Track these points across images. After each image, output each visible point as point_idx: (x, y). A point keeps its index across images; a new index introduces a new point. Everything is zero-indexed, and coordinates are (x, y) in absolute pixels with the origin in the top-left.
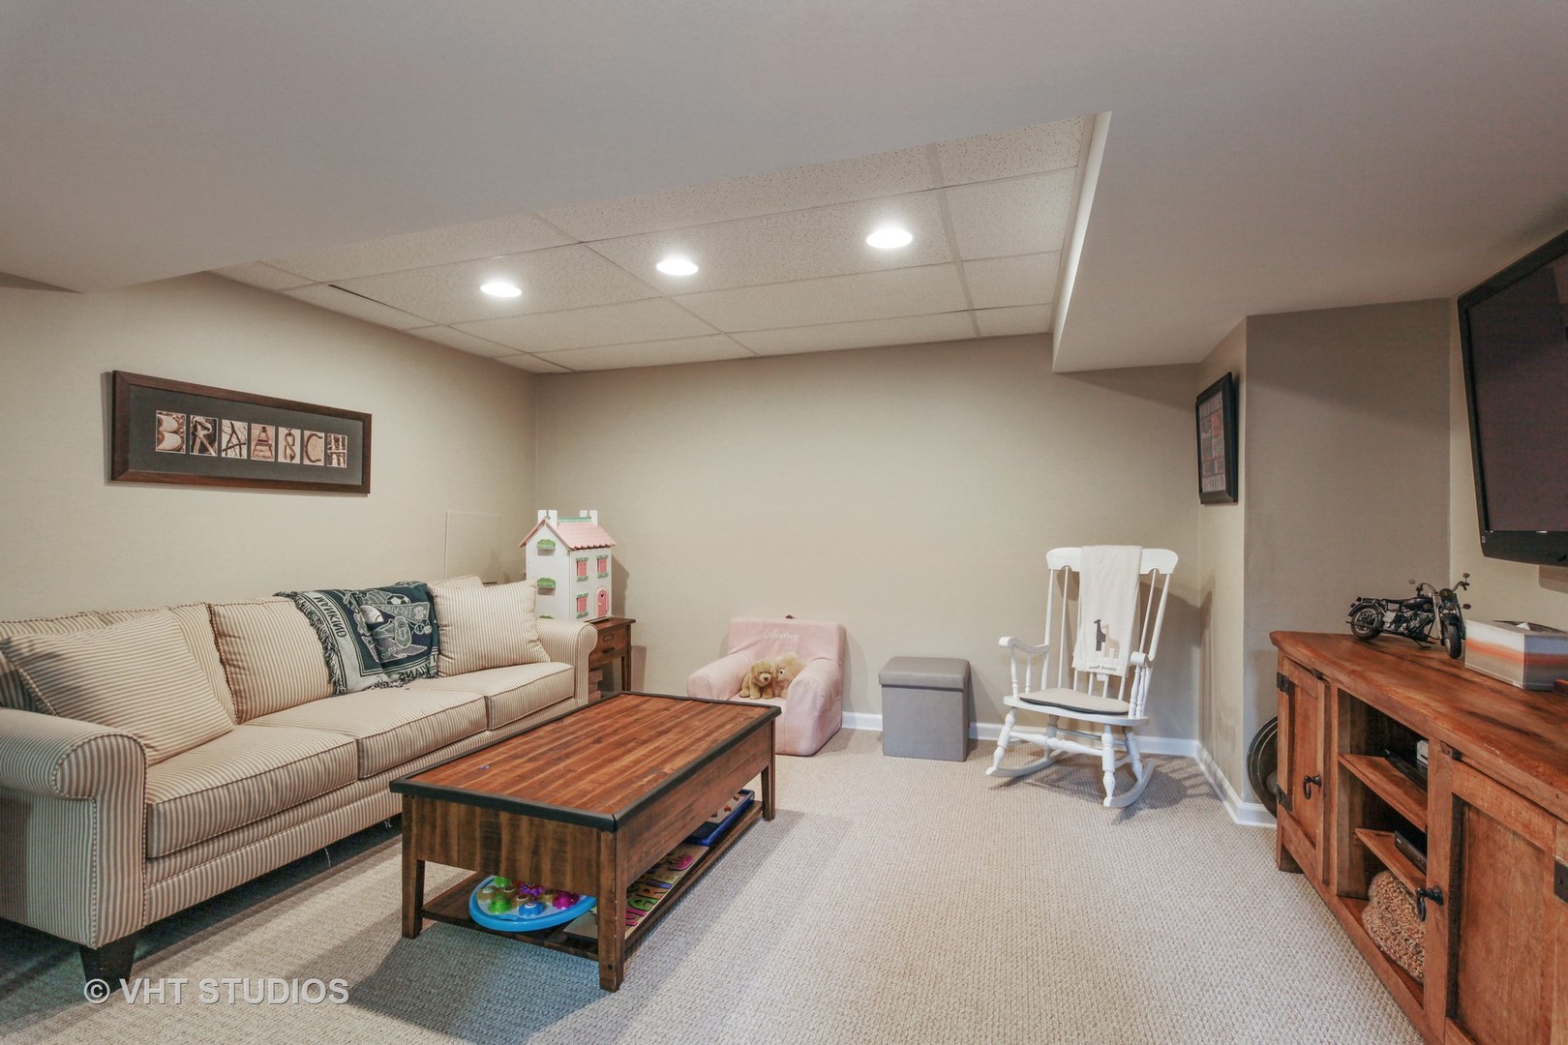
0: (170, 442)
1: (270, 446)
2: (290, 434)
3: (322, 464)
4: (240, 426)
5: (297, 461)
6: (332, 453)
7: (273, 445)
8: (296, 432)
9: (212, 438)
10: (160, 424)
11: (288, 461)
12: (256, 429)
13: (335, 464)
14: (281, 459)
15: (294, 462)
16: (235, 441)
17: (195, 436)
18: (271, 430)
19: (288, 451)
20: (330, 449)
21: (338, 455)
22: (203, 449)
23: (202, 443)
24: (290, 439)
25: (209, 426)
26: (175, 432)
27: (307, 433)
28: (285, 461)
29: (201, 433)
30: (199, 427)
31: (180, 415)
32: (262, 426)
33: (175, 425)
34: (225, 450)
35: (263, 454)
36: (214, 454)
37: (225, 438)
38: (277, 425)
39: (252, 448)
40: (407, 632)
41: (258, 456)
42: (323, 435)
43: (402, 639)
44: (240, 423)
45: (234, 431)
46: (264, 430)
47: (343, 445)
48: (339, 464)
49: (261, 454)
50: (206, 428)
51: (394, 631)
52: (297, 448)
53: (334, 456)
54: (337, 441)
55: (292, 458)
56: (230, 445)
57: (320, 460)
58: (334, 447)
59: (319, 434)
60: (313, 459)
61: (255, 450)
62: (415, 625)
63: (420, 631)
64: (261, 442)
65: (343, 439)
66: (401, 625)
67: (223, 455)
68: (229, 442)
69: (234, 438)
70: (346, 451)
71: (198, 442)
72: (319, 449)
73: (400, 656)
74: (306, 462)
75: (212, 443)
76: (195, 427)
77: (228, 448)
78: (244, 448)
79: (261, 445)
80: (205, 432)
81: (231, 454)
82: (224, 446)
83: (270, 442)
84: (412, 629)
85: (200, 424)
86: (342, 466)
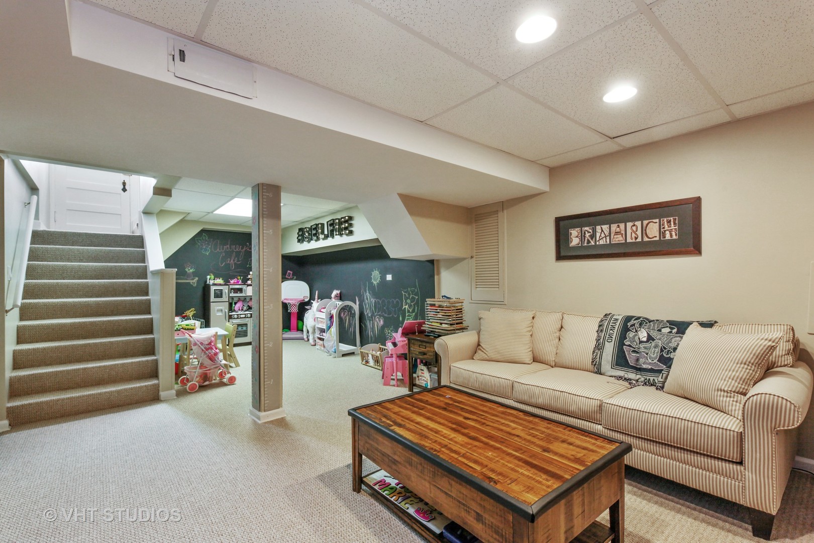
0: (575, 242)
1: (622, 235)
2: (634, 225)
3: (657, 239)
4: (605, 227)
5: (639, 239)
6: (665, 231)
7: (624, 233)
8: (638, 223)
9: (593, 236)
10: (571, 234)
11: (634, 241)
12: (614, 227)
13: (668, 237)
14: (629, 240)
15: (637, 240)
16: (603, 235)
17: (585, 237)
18: (622, 226)
19: (634, 235)
20: (664, 228)
21: (670, 231)
22: (589, 242)
23: (588, 240)
24: (634, 228)
25: (591, 231)
26: (577, 237)
27: (645, 222)
28: (632, 241)
29: (587, 235)
30: (586, 232)
31: (578, 229)
32: (617, 224)
33: (577, 234)
34: (599, 241)
35: (619, 239)
36: (593, 244)
37: (598, 235)
38: (625, 222)
39: (612, 237)
40: (658, 352)
41: (615, 241)
42: (657, 220)
43: (652, 356)
44: (605, 226)
45: (602, 231)
46: (618, 226)
47: (675, 224)
48: (671, 236)
49: (617, 239)
50: (589, 232)
51: (650, 349)
52: (639, 233)
53: (667, 233)
54: (669, 222)
55: (636, 238)
56: (601, 238)
57: (655, 237)
58: (666, 226)
59: (654, 221)
60: (651, 237)
61: (614, 238)
62: (665, 349)
63: (668, 354)
64: (617, 233)
65: (675, 220)
66: (656, 347)
67: (598, 243)
68: (600, 236)
69: (603, 234)
70: (677, 227)
71: (586, 239)
72: (656, 230)
73: (644, 366)
74: (646, 239)
75: (592, 239)
76: (585, 233)
77: (600, 240)
78: (608, 238)
79: (617, 235)
80: (589, 234)
81: (601, 242)
82: (598, 239)
83: (622, 232)
84: (662, 351)
85: (587, 231)
86: (674, 237)
